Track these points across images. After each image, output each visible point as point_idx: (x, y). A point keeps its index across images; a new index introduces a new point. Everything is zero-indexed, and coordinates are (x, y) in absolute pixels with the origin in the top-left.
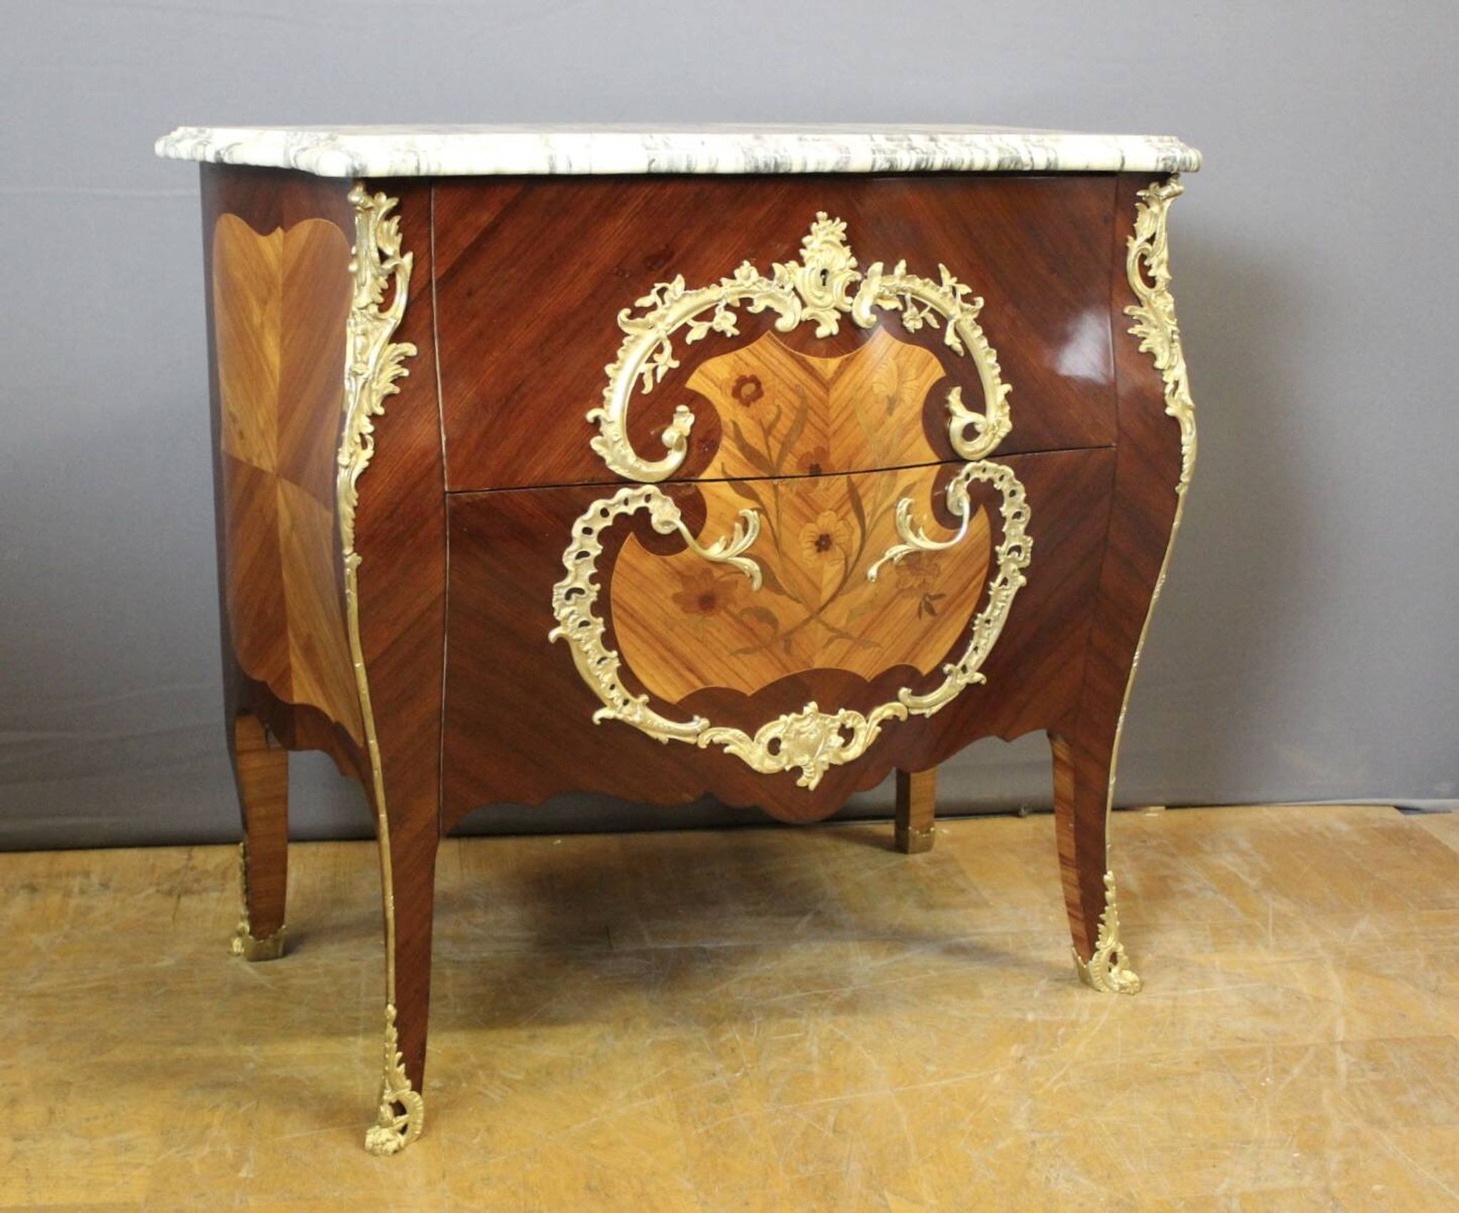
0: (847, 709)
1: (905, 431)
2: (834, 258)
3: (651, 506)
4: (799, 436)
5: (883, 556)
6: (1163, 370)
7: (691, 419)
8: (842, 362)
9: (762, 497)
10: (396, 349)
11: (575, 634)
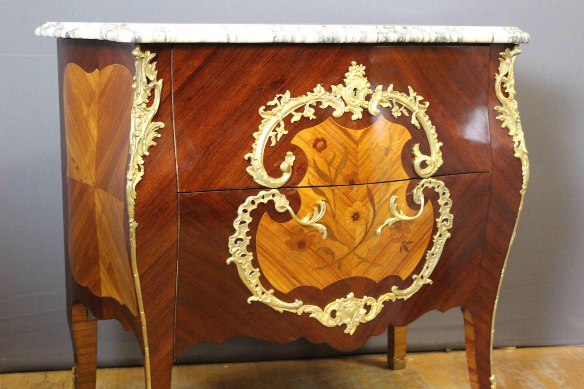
0: (368, 296)
1: (394, 164)
2: (360, 83)
3: (275, 199)
4: (344, 166)
5: (384, 223)
6: (512, 136)
7: (294, 158)
8: (364, 131)
9: (327, 195)
10: (154, 124)
11: (239, 260)
